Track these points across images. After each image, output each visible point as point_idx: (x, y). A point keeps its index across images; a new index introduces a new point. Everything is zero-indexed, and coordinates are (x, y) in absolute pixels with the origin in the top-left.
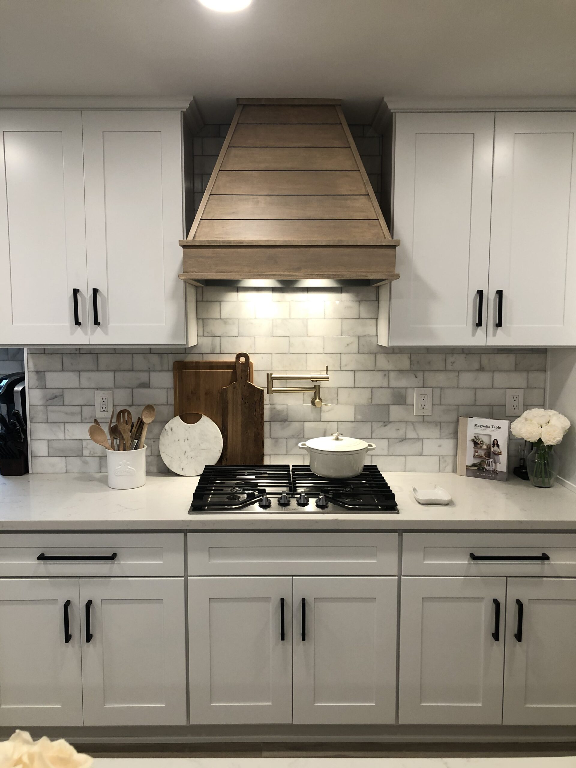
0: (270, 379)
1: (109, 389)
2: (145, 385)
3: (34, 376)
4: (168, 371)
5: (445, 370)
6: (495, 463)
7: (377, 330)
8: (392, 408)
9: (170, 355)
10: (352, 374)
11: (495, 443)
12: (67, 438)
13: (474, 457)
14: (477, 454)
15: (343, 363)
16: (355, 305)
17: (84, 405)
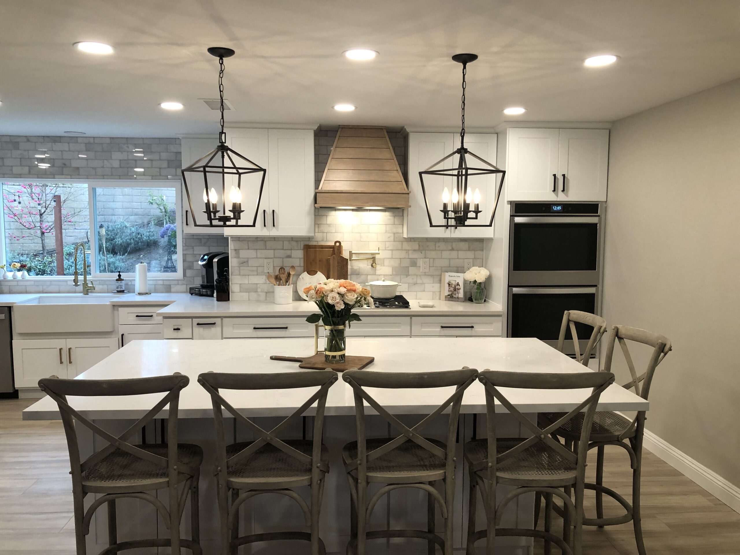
0: (351, 254)
1: (272, 258)
2: (289, 257)
3: (234, 252)
4: (301, 249)
5: (435, 250)
6: (458, 294)
7: (403, 230)
8: (410, 268)
9: (302, 242)
10: (391, 252)
11: (458, 284)
12: (250, 283)
13: (449, 291)
14: (450, 290)
15: (387, 246)
16: (392, 218)
17: (259, 266)
